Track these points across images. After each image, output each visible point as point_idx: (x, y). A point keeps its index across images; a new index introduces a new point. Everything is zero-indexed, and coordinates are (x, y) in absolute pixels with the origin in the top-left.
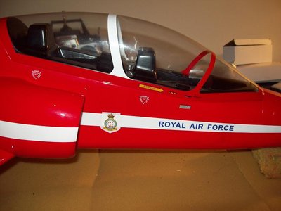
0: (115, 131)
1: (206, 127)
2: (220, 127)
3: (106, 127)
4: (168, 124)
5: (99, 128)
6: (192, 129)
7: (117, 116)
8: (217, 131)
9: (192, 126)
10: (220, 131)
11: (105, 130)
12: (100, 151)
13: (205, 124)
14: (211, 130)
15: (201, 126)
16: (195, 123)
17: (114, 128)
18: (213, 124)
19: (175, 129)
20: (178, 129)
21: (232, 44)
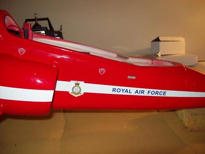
0: (79, 95)
1: (147, 92)
2: (157, 93)
3: (74, 93)
4: (119, 90)
5: (67, 93)
6: (137, 94)
7: (82, 84)
8: (154, 95)
9: (137, 92)
10: (157, 95)
11: (73, 95)
12: (64, 112)
13: (146, 90)
14: (150, 95)
15: (143, 92)
16: (139, 89)
17: (79, 93)
18: (152, 90)
19: (124, 94)
20: (126, 94)
21: (158, 40)
